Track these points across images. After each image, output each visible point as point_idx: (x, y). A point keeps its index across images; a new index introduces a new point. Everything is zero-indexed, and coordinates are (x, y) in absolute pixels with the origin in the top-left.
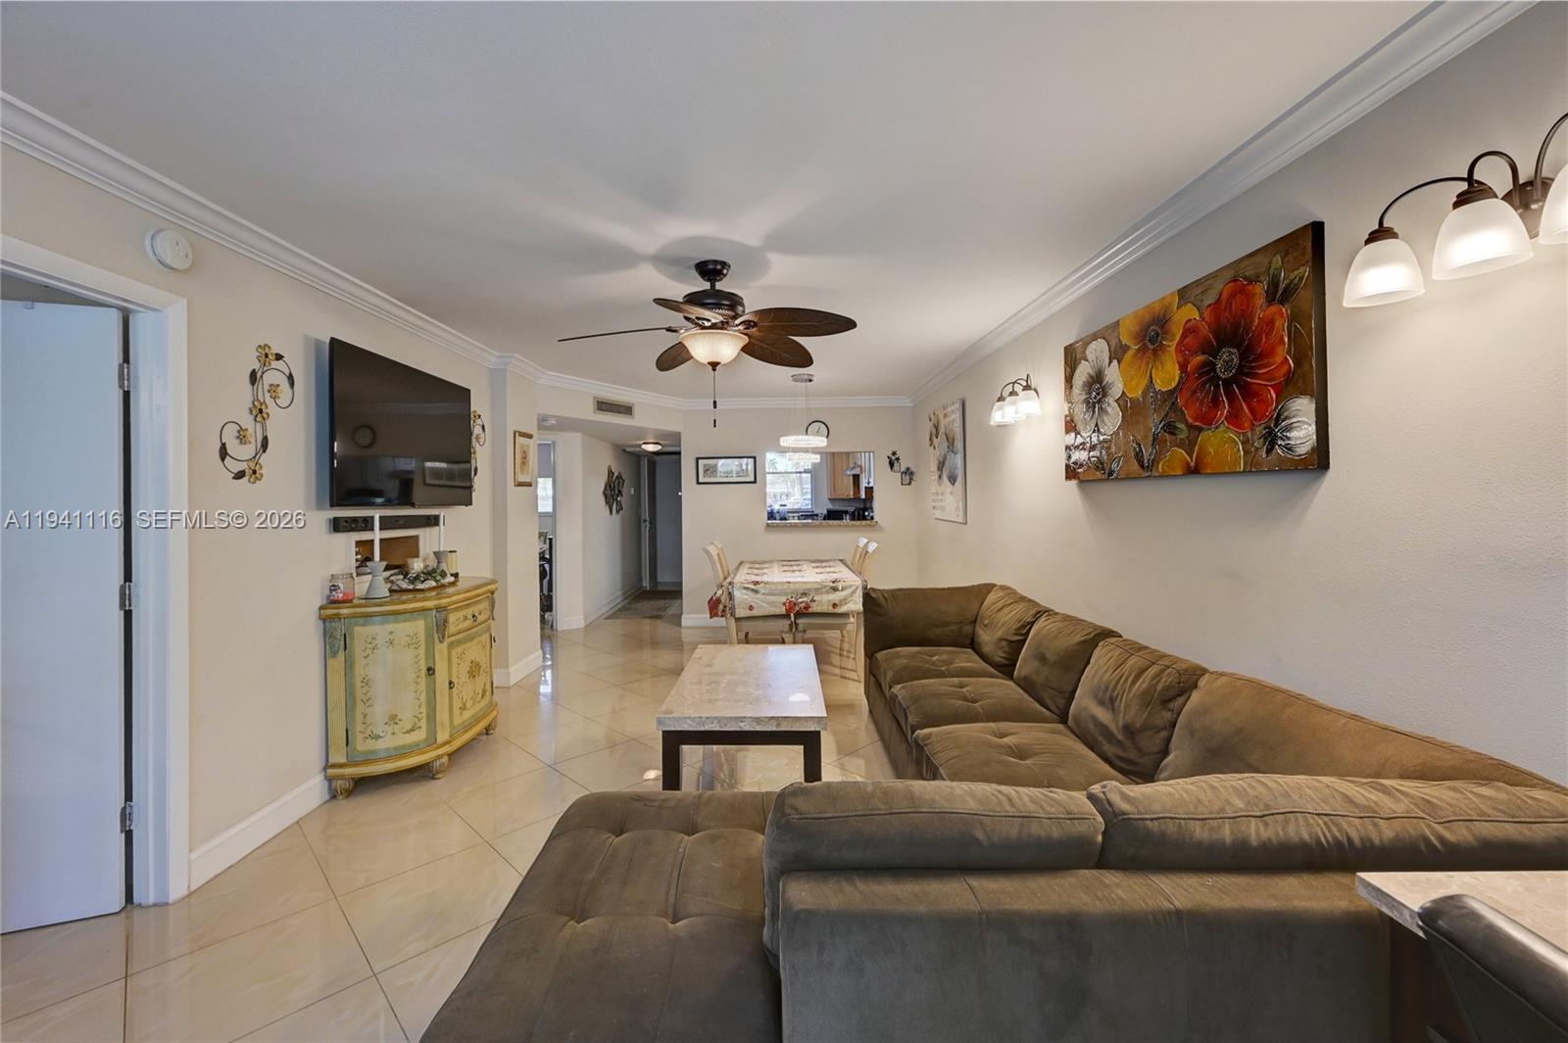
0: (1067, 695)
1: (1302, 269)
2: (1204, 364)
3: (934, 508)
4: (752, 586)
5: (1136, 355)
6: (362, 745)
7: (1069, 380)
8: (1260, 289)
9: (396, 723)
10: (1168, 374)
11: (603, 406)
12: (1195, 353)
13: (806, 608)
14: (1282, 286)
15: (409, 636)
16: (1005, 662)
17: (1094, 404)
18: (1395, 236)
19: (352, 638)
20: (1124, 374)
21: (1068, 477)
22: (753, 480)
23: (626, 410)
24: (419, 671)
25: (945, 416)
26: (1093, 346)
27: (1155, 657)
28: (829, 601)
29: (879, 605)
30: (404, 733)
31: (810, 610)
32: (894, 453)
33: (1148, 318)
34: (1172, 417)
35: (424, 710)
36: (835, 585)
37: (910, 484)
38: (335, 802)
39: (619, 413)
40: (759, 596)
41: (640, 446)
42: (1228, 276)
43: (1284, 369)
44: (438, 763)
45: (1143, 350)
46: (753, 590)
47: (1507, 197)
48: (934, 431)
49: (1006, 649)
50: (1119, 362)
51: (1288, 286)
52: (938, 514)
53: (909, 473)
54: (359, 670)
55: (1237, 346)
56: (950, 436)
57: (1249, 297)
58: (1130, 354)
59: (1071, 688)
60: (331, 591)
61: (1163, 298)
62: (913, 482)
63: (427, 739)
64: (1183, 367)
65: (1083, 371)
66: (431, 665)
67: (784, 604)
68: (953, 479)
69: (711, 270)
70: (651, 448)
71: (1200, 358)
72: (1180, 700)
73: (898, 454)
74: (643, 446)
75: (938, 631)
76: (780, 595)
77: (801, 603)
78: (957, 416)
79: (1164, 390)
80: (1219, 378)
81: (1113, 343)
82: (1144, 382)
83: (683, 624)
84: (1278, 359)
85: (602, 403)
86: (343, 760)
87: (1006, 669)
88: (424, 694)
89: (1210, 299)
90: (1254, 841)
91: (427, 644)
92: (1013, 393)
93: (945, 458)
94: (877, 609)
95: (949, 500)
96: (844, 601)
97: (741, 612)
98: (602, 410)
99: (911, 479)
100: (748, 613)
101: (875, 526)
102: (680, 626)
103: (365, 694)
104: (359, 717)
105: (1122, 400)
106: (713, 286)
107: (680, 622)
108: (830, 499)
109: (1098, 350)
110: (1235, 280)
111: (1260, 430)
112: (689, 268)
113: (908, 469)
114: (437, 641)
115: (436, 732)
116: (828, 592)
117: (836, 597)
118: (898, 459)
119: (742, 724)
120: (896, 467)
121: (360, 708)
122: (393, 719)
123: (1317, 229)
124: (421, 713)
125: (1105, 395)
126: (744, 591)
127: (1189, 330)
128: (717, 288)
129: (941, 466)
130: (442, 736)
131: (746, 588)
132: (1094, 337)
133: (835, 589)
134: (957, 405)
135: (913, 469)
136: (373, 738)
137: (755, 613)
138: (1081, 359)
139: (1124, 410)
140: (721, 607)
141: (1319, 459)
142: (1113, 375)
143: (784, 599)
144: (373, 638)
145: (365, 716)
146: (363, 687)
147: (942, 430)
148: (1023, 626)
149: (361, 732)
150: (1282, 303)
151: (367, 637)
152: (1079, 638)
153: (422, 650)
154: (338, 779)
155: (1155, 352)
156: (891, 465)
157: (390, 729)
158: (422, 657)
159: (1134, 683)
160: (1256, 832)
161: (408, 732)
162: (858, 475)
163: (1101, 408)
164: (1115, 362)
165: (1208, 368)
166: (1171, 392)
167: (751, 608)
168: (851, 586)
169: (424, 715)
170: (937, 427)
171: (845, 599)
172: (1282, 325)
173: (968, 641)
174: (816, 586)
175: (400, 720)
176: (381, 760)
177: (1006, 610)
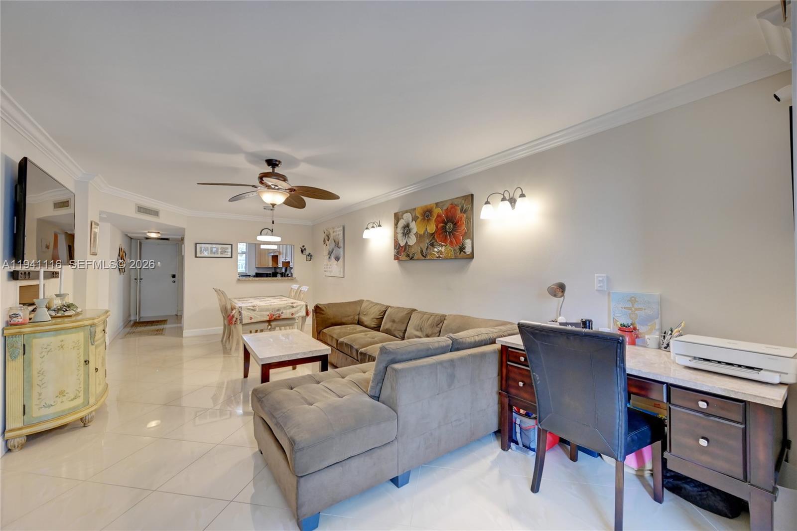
0: (403, 331)
1: (468, 206)
2: (443, 226)
3: (325, 271)
4: (252, 308)
5: (421, 221)
6: (36, 412)
7: (396, 224)
8: (459, 208)
9: (64, 396)
10: (432, 228)
11: (141, 209)
12: (440, 223)
13: (279, 317)
14: (464, 209)
15: (74, 342)
16: (376, 326)
17: (406, 234)
18: (490, 204)
19: (31, 347)
20: (417, 226)
21: (395, 259)
22: (230, 256)
23: (156, 213)
24: (80, 362)
25: (334, 232)
26: (406, 215)
27: (432, 315)
28: (290, 312)
29: (323, 310)
30: (69, 401)
31: (281, 317)
32: (303, 246)
33: (425, 209)
34: (433, 241)
35: (82, 385)
36: (293, 305)
37: (310, 260)
38: (10, 455)
39: (151, 214)
40: (255, 312)
41: (145, 233)
42: (450, 202)
43: (464, 231)
44: (90, 416)
45: (424, 219)
46: (252, 310)
47: (508, 200)
48: (327, 238)
49: (376, 321)
50: (416, 222)
51: (465, 210)
52: (327, 274)
53: (310, 255)
54: (36, 366)
55: (452, 223)
56: (337, 241)
57: (456, 210)
58: (419, 220)
59: (404, 329)
60: (11, 317)
61: (431, 205)
62: (312, 260)
63: (83, 402)
64: (437, 227)
65: (402, 223)
66: (86, 359)
67: (268, 315)
68: (337, 259)
69: (272, 163)
70: (153, 235)
71: (442, 225)
72: (441, 324)
73: (305, 247)
74: (148, 234)
75: (346, 319)
76: (266, 311)
77: (277, 314)
78: (341, 232)
79: (431, 232)
80: (447, 231)
81: (414, 215)
82: (424, 229)
83: (184, 336)
84: (463, 228)
85: (141, 208)
86: (20, 425)
87: (377, 328)
88: (82, 375)
89: (445, 208)
90: (477, 340)
91: (85, 346)
92: (373, 227)
93: (333, 250)
94: (322, 312)
95: (335, 268)
96: (297, 312)
97: (245, 321)
98: (140, 212)
99: (311, 258)
100: (250, 321)
101: (293, 280)
102: (182, 337)
103: (41, 381)
104: (35, 395)
105: (416, 234)
106: (273, 170)
107: (182, 334)
108: (256, 268)
109: (408, 217)
110: (452, 204)
111: (458, 247)
112: (263, 160)
113: (310, 254)
114: (90, 344)
115: (89, 398)
116: (289, 309)
117: (293, 310)
118: (305, 249)
119: (298, 356)
120: (304, 253)
121: (36, 390)
122: (62, 393)
123: (472, 195)
124: (81, 387)
125: (410, 232)
126: (247, 311)
127: (439, 216)
128: (275, 172)
129: (330, 253)
130: (92, 401)
131: (249, 309)
132: (407, 212)
133: (293, 307)
134: (342, 228)
135: (312, 254)
136: (46, 407)
137: (253, 321)
138: (401, 219)
139: (417, 238)
140: (234, 319)
141: (471, 256)
142: (414, 226)
143: (268, 313)
144: (48, 345)
145: (40, 394)
146: (39, 376)
147: (331, 237)
148: (382, 312)
149: (36, 405)
150: (464, 213)
151: (43, 344)
152: (405, 313)
153: (82, 350)
154: (16, 438)
155: (428, 220)
156: (302, 251)
157: (59, 400)
158: (82, 354)
159: (427, 322)
160: (477, 339)
161: (72, 400)
162: (277, 256)
163: (408, 236)
164: (414, 222)
165: (444, 228)
166: (433, 234)
167: (251, 318)
168: (300, 305)
169: (82, 389)
170: (328, 236)
171: (298, 311)
172: (464, 219)
173: (357, 322)
174: (284, 306)
175: (67, 393)
176: (47, 421)
177: (373, 308)
